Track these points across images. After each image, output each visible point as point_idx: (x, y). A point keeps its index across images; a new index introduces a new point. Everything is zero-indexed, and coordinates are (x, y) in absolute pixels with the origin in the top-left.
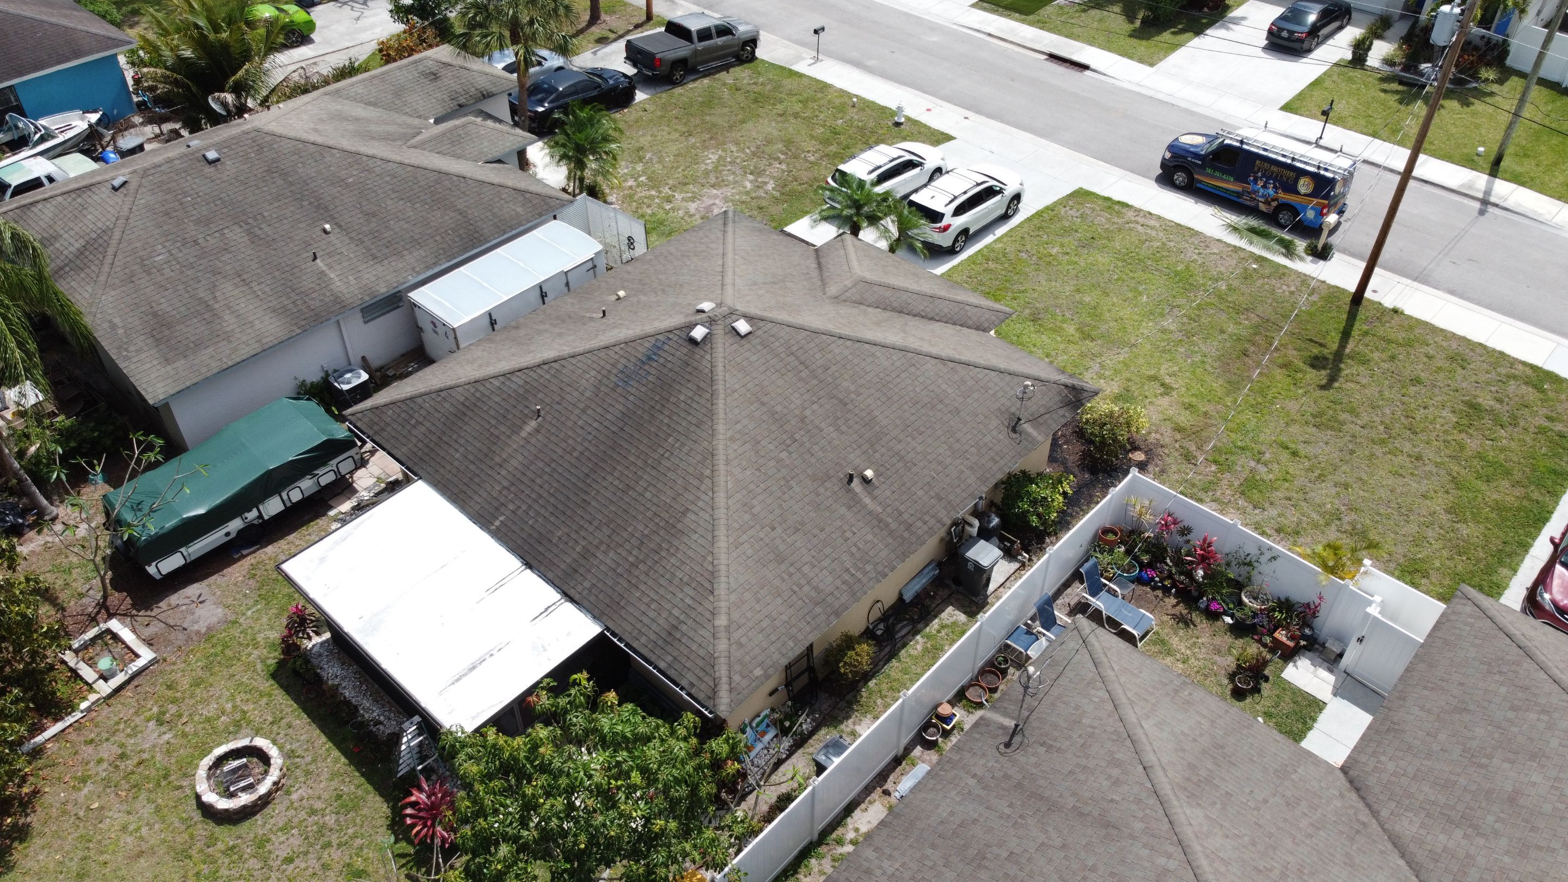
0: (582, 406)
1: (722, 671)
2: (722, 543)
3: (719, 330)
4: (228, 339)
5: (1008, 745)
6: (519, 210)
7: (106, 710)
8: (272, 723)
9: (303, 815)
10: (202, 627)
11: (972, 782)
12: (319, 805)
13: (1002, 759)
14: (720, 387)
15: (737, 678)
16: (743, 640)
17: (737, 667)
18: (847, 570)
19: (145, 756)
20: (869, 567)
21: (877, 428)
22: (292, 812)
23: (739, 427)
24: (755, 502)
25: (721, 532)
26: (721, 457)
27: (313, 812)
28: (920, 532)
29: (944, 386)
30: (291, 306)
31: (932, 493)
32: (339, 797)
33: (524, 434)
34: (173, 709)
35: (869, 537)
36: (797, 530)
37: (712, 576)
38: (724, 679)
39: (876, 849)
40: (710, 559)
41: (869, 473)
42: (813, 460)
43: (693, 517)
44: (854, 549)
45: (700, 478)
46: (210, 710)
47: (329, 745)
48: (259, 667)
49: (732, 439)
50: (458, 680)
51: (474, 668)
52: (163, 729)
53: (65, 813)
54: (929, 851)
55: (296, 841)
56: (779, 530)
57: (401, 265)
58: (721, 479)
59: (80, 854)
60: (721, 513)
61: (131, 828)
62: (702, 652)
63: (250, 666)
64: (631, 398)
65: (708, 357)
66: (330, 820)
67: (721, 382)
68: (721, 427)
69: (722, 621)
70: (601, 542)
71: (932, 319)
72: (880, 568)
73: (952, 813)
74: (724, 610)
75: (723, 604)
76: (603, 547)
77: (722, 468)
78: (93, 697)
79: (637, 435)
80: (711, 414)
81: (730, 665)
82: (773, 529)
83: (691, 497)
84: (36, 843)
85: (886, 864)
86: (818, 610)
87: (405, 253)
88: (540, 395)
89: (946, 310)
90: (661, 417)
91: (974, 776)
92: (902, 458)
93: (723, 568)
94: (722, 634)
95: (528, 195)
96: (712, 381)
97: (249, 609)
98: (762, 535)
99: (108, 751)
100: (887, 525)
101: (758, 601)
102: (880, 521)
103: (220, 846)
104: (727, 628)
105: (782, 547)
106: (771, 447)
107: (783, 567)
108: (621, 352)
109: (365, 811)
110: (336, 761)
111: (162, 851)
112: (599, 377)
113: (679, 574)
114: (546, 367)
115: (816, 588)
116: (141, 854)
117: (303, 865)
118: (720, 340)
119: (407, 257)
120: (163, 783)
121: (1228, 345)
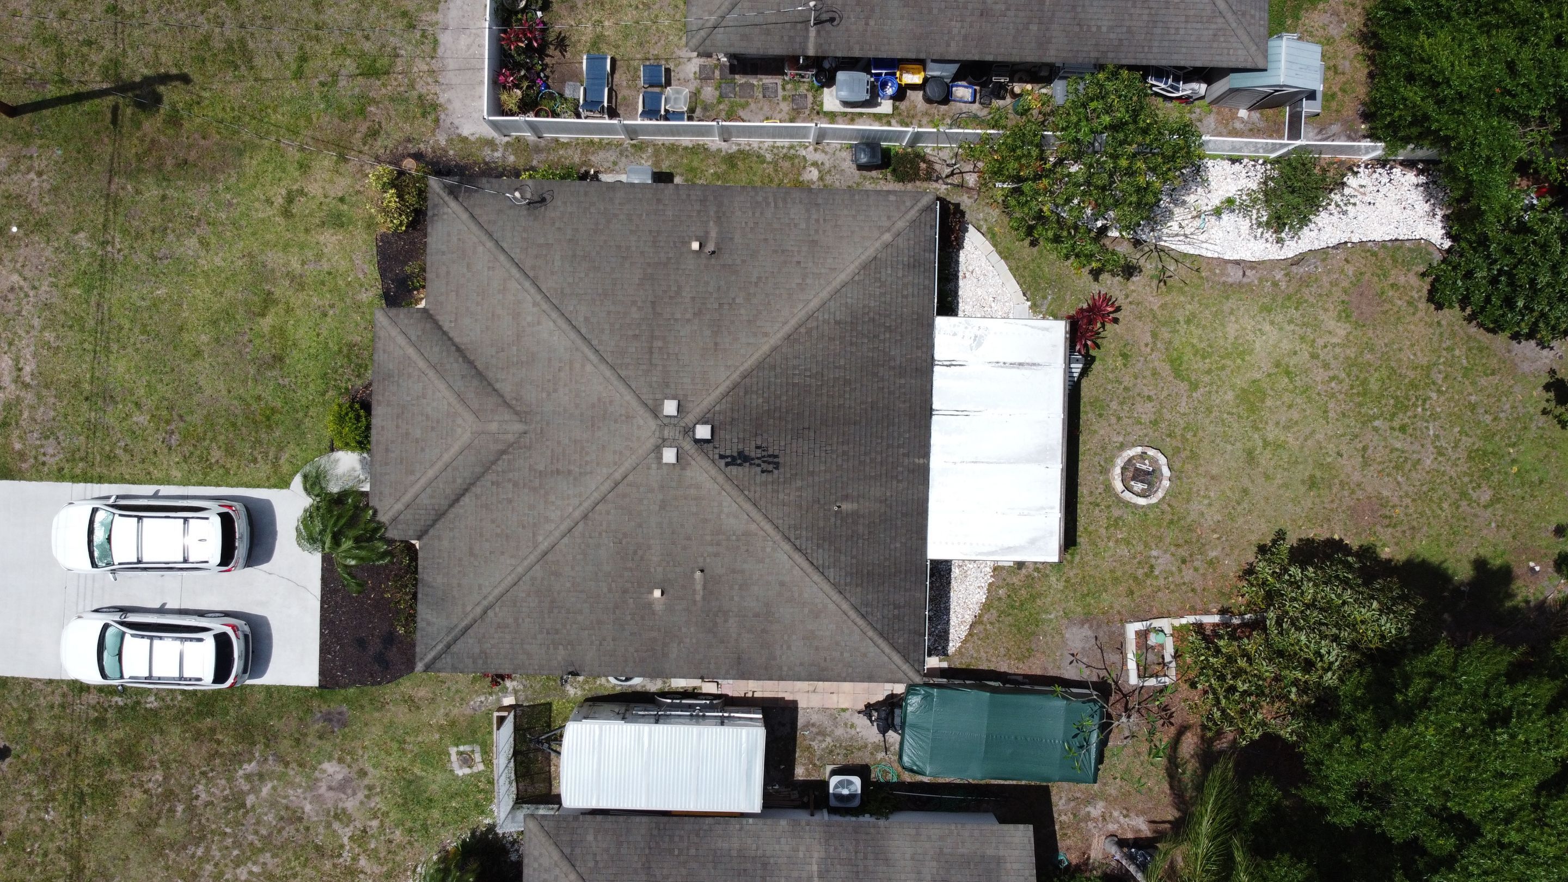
0: (810, 479)
1: (913, 213)
2: (843, 277)
3: (689, 419)
4: (941, 853)
5: (832, 20)
6: (590, 838)
7: (1174, 609)
8: (1098, 505)
9: (1125, 421)
10: (1086, 631)
11: (872, 23)
12: (1113, 420)
13: (845, 16)
14: (735, 376)
15: (908, 204)
16: (884, 219)
17: (903, 209)
18: (776, 207)
19: (1173, 549)
20: (760, 199)
21: (649, 271)
22: (1129, 430)
23: (752, 340)
24: (794, 286)
25: (836, 283)
26: (787, 329)
27: (1119, 419)
28: (699, 193)
29: (558, 263)
30: (870, 856)
31: (661, 207)
32: (1100, 415)
33: (855, 506)
34: (1140, 572)
35: (739, 213)
36: (783, 251)
37: (865, 267)
38: (916, 208)
39: (948, 45)
40: (857, 278)
41: (695, 246)
42: (722, 283)
43: (838, 313)
44: (757, 215)
45: (809, 332)
46: (1123, 551)
47: (1081, 457)
48: (1077, 558)
49: (766, 335)
50: (1034, 364)
51: (1020, 364)
52: (1153, 561)
53: (1232, 547)
54: (935, 11)
55: (1139, 408)
56: (795, 259)
57: (749, 841)
58: (801, 315)
59: (1239, 509)
60: (824, 294)
61: (1206, 502)
62: (912, 236)
63: (1083, 564)
64: (783, 443)
65: (717, 408)
66: (1114, 405)
67: (732, 378)
68: (766, 348)
69: (887, 237)
70: (890, 368)
71: (458, 349)
72: (752, 194)
73: (902, 18)
74: (879, 242)
75: (878, 245)
76: (892, 364)
77: (793, 322)
78: (1177, 622)
79: (807, 413)
80: (759, 366)
81: (906, 212)
82: (799, 263)
83: (826, 327)
84: (1254, 538)
85: (955, 31)
86: (820, 201)
87: (734, 853)
88: (821, 524)
89: (436, 349)
90: (784, 404)
91: (867, 24)
92: (654, 242)
93: (857, 263)
94: (894, 230)
95: (567, 851)
96: (736, 386)
97: (1051, 620)
98: (810, 264)
99: (1189, 574)
100: (717, 212)
101: (853, 232)
102: (719, 218)
103: (1175, 443)
104: (888, 230)
105: (805, 249)
106: (743, 311)
107: (816, 238)
108: (752, 489)
109: (1094, 393)
110: (1085, 443)
111: (1201, 470)
112: (781, 489)
113: (878, 291)
114: (798, 543)
115: (808, 210)
116: (1213, 478)
117: (1145, 389)
118: (698, 410)
119: (736, 846)
120: (1176, 518)
121: (180, 183)
